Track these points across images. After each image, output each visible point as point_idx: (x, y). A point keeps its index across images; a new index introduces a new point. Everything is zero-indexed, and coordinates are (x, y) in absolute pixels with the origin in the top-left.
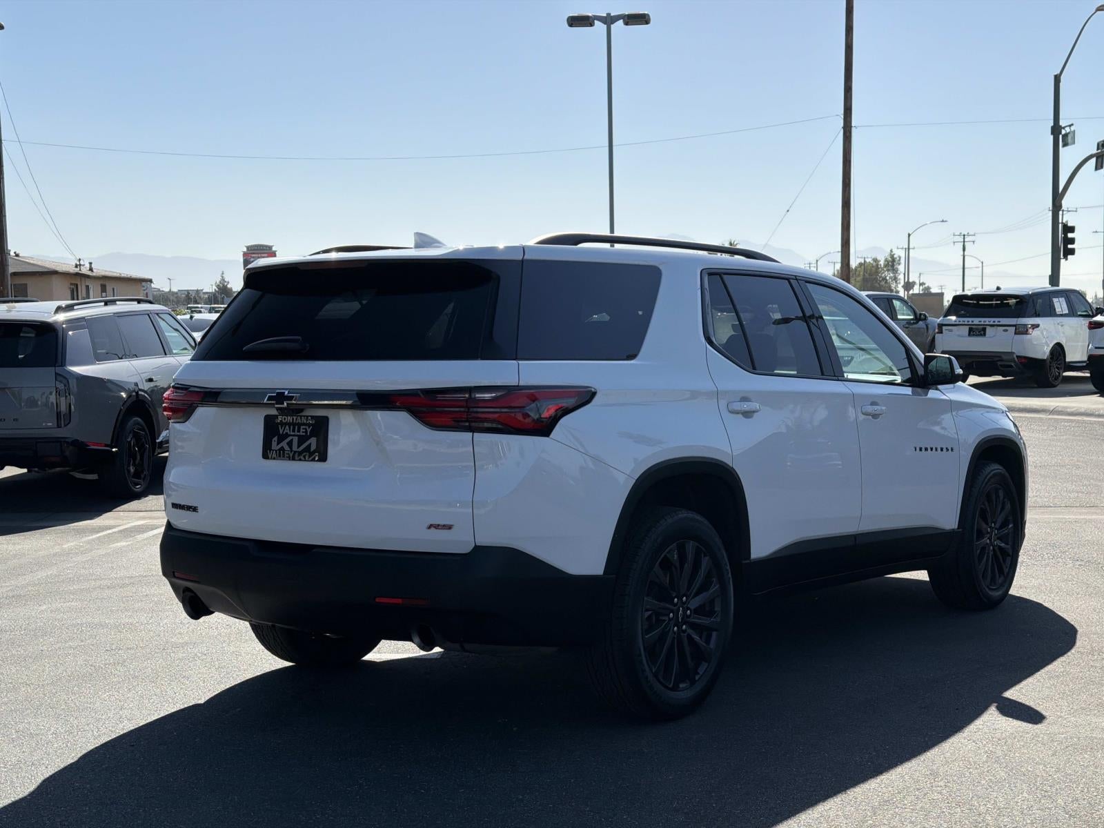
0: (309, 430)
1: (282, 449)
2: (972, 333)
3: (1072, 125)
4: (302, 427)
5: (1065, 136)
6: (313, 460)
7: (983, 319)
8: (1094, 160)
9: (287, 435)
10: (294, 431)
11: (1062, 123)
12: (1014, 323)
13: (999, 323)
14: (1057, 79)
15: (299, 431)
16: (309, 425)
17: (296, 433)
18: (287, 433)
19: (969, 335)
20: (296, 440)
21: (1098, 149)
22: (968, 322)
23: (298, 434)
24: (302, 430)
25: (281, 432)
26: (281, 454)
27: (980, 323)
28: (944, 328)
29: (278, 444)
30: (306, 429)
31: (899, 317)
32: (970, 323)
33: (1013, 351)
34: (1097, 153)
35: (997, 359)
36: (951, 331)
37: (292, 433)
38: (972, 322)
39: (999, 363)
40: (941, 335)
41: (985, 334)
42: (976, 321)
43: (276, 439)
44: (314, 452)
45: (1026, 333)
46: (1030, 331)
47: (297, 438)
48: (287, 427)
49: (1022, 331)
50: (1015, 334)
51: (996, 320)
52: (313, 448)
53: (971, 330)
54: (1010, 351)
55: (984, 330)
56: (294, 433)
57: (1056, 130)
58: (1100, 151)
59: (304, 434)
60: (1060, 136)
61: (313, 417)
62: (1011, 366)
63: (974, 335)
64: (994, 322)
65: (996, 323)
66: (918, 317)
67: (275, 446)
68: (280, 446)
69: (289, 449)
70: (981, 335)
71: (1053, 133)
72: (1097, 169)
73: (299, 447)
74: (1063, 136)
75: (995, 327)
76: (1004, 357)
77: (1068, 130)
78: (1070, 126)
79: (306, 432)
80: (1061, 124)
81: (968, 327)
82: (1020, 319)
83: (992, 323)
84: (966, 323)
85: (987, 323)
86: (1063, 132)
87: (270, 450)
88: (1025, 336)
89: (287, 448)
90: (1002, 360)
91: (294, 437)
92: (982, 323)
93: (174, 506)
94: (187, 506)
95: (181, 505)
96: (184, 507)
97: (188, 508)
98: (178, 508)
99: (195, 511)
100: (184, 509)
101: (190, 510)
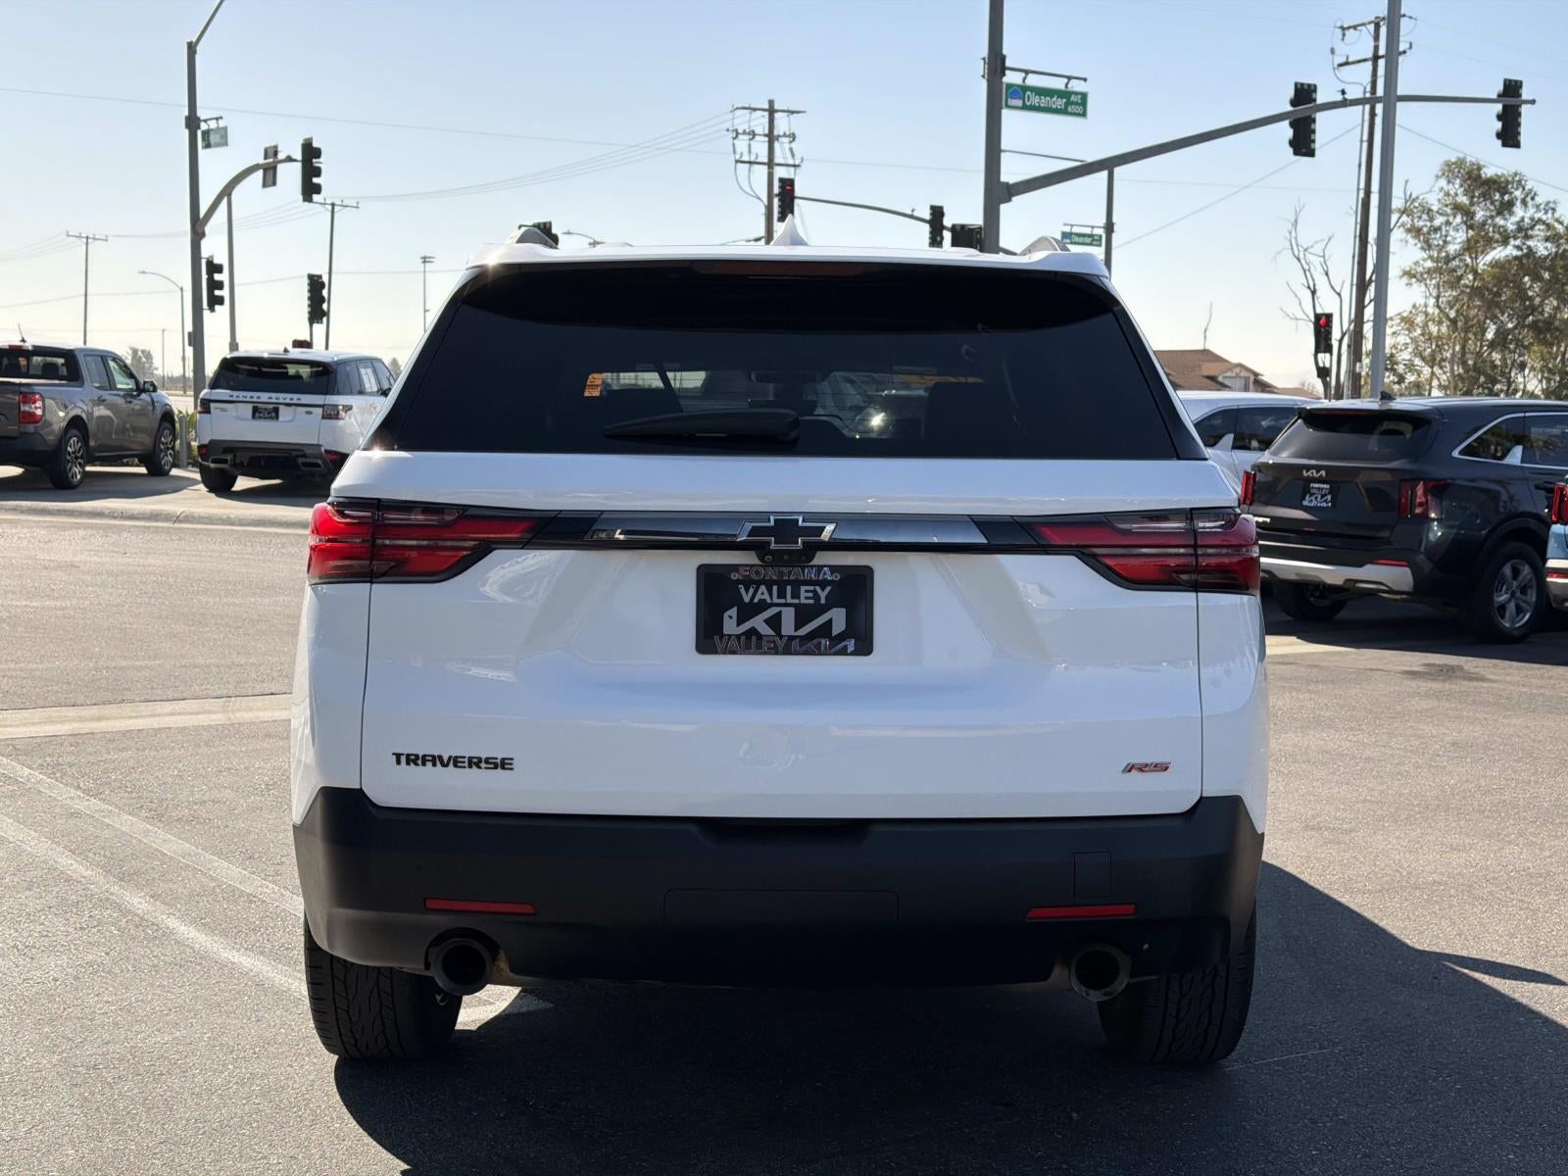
0: (823, 595)
1: (753, 633)
2: (257, 415)
3: (221, 118)
4: (803, 588)
5: (206, 134)
6: (843, 652)
7: (274, 395)
8: (260, 173)
9: (763, 606)
10: (781, 596)
11: (201, 114)
12: (321, 403)
13: (298, 402)
14: (192, 49)
15: (795, 596)
16: (823, 584)
17: (789, 600)
18: (762, 601)
19: (254, 417)
20: (788, 614)
21: (266, 158)
22: (252, 397)
23: (796, 601)
24: (803, 594)
25: (747, 599)
26: (751, 643)
27: (270, 401)
28: (212, 405)
29: (739, 623)
30: (815, 592)
31: (119, 386)
32: (255, 400)
33: (321, 443)
34: (265, 164)
35: (295, 453)
36: (222, 410)
37: (776, 600)
38: (258, 398)
39: (300, 460)
40: (207, 416)
41: (277, 417)
42: (264, 397)
43: (733, 612)
44: (842, 637)
45: (337, 417)
46: (342, 413)
47: (792, 609)
48: (763, 588)
49: (332, 414)
50: (323, 418)
51: (295, 398)
52: (838, 627)
53: (255, 410)
54: (316, 442)
55: (276, 410)
56: (783, 601)
57: (192, 122)
58: (269, 161)
59: (812, 601)
60: (199, 133)
61: (833, 569)
62: (318, 465)
63: (260, 418)
64: (291, 399)
65: (295, 401)
66: (141, 386)
67: (730, 625)
68: (745, 627)
69: (772, 633)
70: (271, 418)
71: (188, 126)
72: (265, 185)
73: (798, 627)
74: (204, 133)
75: (293, 407)
76: (308, 451)
77: (213, 125)
78: (217, 119)
79: (816, 598)
80: (198, 115)
81: (250, 406)
82: (328, 397)
83: (288, 401)
84: (248, 399)
85: (281, 401)
86: (204, 127)
87: (720, 634)
88: (336, 421)
89: (766, 630)
90: (305, 456)
91: (784, 609)
92: (274, 401)
93: (403, 759)
94: (470, 759)
95: (440, 757)
96: (456, 761)
97: (474, 762)
98: (429, 764)
99: (503, 768)
100: (455, 766)
101: (483, 765)
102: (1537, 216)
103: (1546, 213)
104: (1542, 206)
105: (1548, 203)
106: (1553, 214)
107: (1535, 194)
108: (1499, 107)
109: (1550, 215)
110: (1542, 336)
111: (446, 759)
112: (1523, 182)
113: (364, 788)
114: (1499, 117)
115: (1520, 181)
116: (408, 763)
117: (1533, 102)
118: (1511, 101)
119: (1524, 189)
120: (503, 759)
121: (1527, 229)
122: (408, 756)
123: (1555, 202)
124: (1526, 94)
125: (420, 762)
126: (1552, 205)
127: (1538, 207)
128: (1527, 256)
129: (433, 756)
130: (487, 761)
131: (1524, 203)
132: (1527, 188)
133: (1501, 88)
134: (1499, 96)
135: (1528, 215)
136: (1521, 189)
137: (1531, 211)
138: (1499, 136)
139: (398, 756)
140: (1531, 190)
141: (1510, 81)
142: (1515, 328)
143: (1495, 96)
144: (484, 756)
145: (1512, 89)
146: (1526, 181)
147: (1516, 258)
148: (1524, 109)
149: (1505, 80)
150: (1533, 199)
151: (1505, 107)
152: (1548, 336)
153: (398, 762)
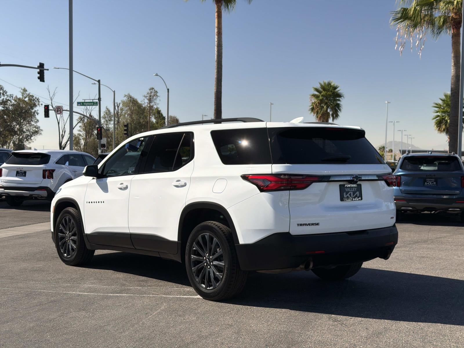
1: (348, 197)
4: (353, 188)
9: (349, 192)
10: (351, 190)
15: (352, 190)
16: (355, 187)
18: (348, 191)
20: (352, 193)
24: (353, 189)
25: (346, 191)
30: (354, 189)
43: (345, 193)
52: (358, 195)
59: (354, 191)
61: (357, 184)
67: (345, 196)
68: (347, 196)
73: (353, 195)
79: (355, 190)
87: (344, 198)
89: (349, 196)
93: (299, 225)
94: (312, 224)
95: (306, 224)
96: (309, 224)
97: (313, 224)
98: (304, 225)
99: (318, 225)
100: (309, 225)
101: (314, 225)
102: (7, 98)
103: (10, 98)
104: (9, 96)
105: (11, 95)
106: (12, 98)
107: (7, 92)
108: (38, 70)
109: (11, 98)
110: (11, 133)
111: (307, 224)
112: (3, 88)
113: (290, 232)
114: (38, 73)
115: (2, 88)
116: (300, 226)
117: (48, 70)
118: (42, 69)
119: (3, 90)
120: (317, 223)
121: (5, 102)
122: (300, 224)
123: (13, 95)
124: (45, 67)
125: (302, 225)
126: (12, 95)
127: (8, 96)
128: (6, 110)
129: (305, 224)
130: (315, 224)
131: (3, 94)
132: (4, 90)
133: (39, 65)
134: (38, 67)
135: (5, 98)
136: (2, 90)
137: (6, 97)
138: (39, 78)
139: (298, 224)
140: (5, 91)
141: (41, 63)
142: (3, 131)
143: (37, 67)
144: (314, 223)
145: (41, 66)
146: (4, 88)
147: (3, 110)
148: (45, 71)
149: (40, 63)
150: (6, 93)
151: (40, 70)
152: (13, 133)
153: (298, 226)
